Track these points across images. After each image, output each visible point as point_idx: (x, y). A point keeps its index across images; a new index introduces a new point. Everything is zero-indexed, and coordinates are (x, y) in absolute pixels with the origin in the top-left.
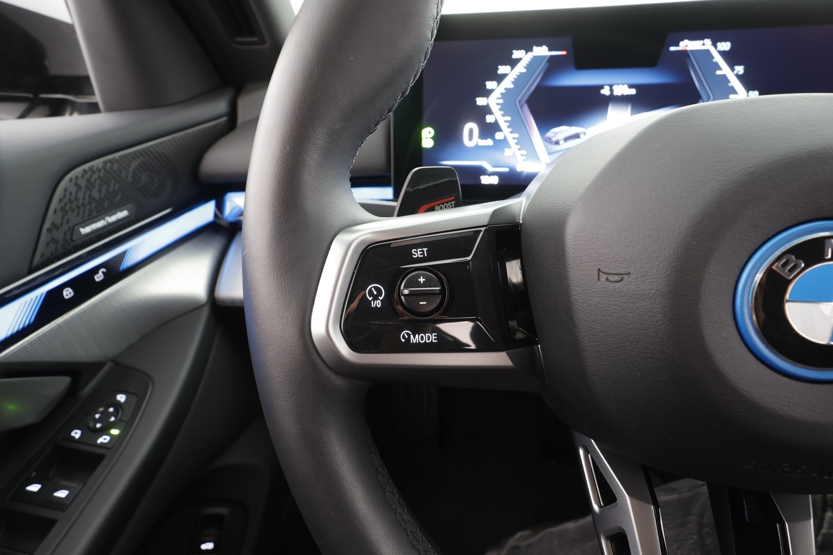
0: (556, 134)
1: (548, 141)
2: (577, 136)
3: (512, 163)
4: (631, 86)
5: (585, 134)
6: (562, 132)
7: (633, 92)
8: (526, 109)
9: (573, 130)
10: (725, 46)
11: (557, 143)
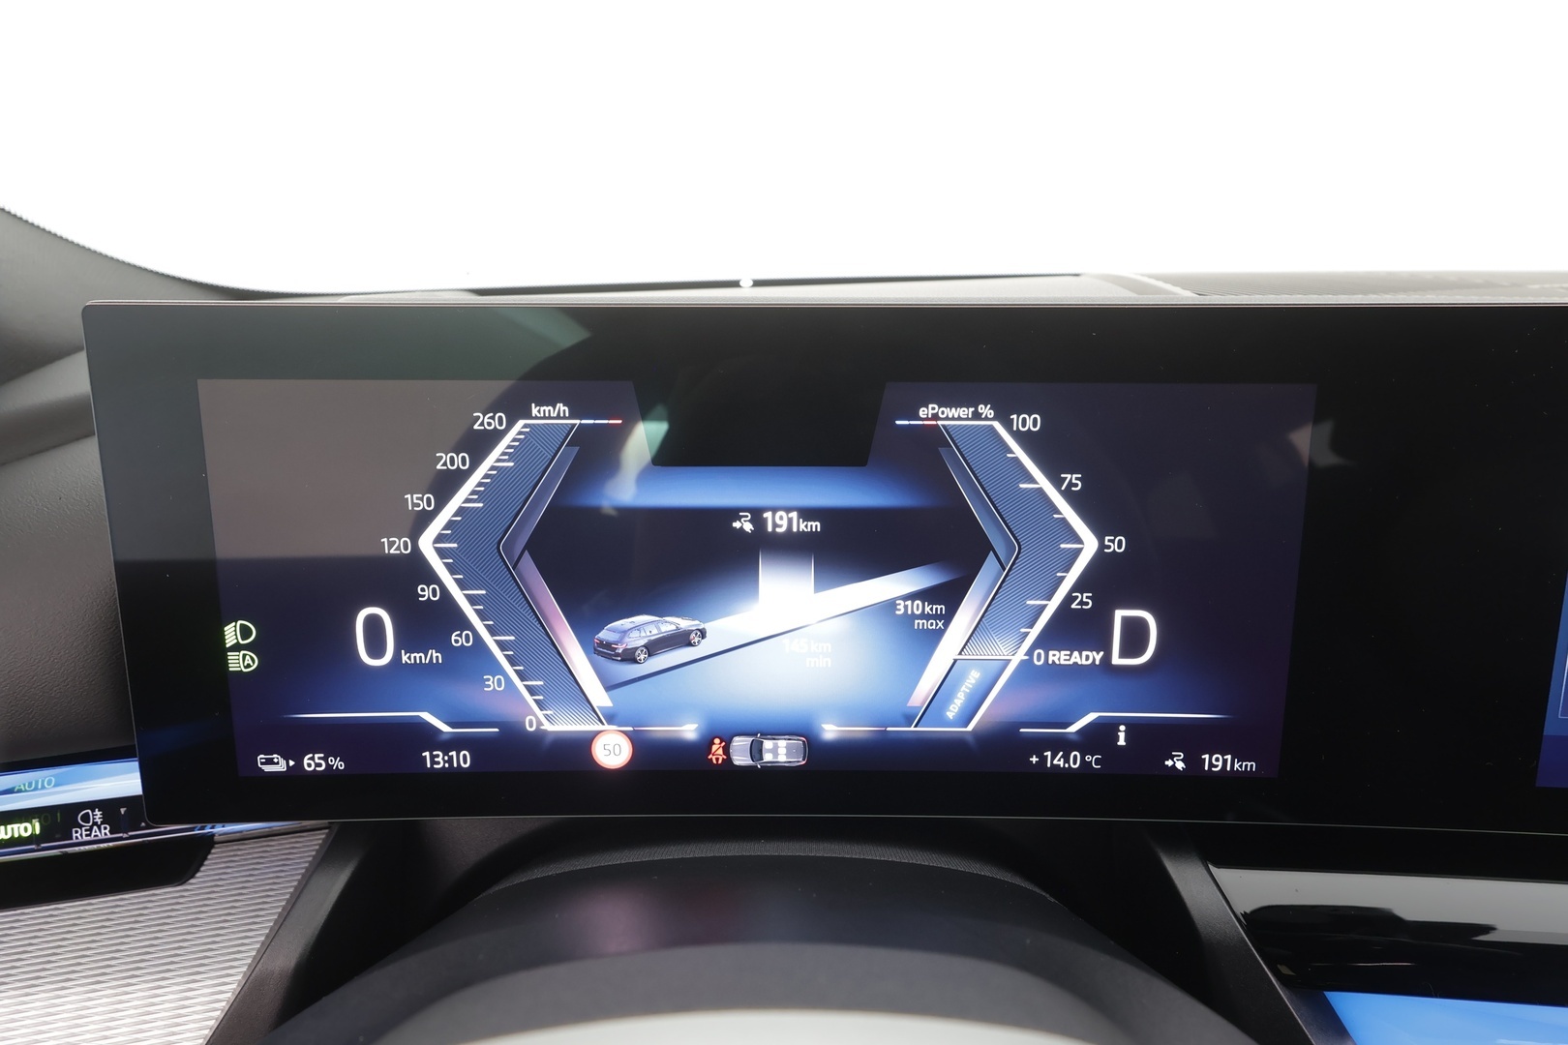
0: (625, 632)
1: (603, 652)
2: (682, 640)
3: (506, 710)
4: (807, 514)
5: (703, 634)
6: (638, 628)
7: (815, 526)
8: (529, 567)
9: (670, 624)
10: (1031, 422)
11: (630, 657)
